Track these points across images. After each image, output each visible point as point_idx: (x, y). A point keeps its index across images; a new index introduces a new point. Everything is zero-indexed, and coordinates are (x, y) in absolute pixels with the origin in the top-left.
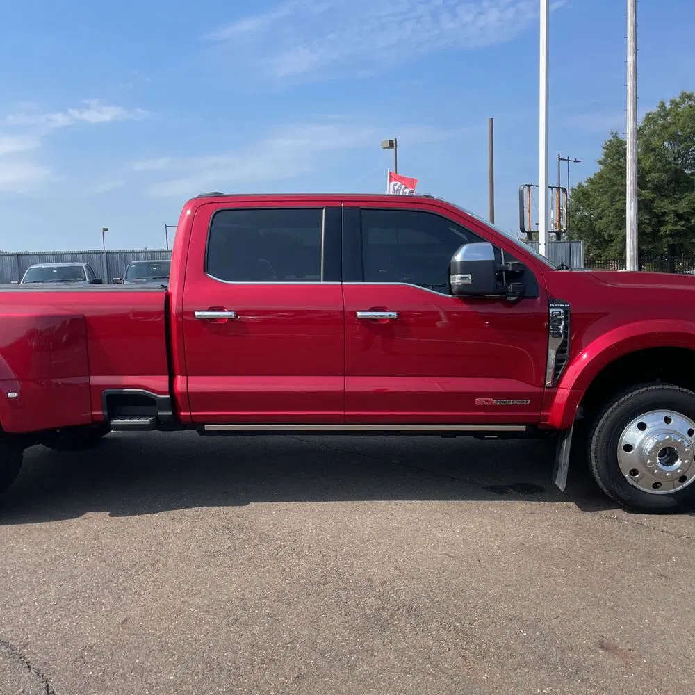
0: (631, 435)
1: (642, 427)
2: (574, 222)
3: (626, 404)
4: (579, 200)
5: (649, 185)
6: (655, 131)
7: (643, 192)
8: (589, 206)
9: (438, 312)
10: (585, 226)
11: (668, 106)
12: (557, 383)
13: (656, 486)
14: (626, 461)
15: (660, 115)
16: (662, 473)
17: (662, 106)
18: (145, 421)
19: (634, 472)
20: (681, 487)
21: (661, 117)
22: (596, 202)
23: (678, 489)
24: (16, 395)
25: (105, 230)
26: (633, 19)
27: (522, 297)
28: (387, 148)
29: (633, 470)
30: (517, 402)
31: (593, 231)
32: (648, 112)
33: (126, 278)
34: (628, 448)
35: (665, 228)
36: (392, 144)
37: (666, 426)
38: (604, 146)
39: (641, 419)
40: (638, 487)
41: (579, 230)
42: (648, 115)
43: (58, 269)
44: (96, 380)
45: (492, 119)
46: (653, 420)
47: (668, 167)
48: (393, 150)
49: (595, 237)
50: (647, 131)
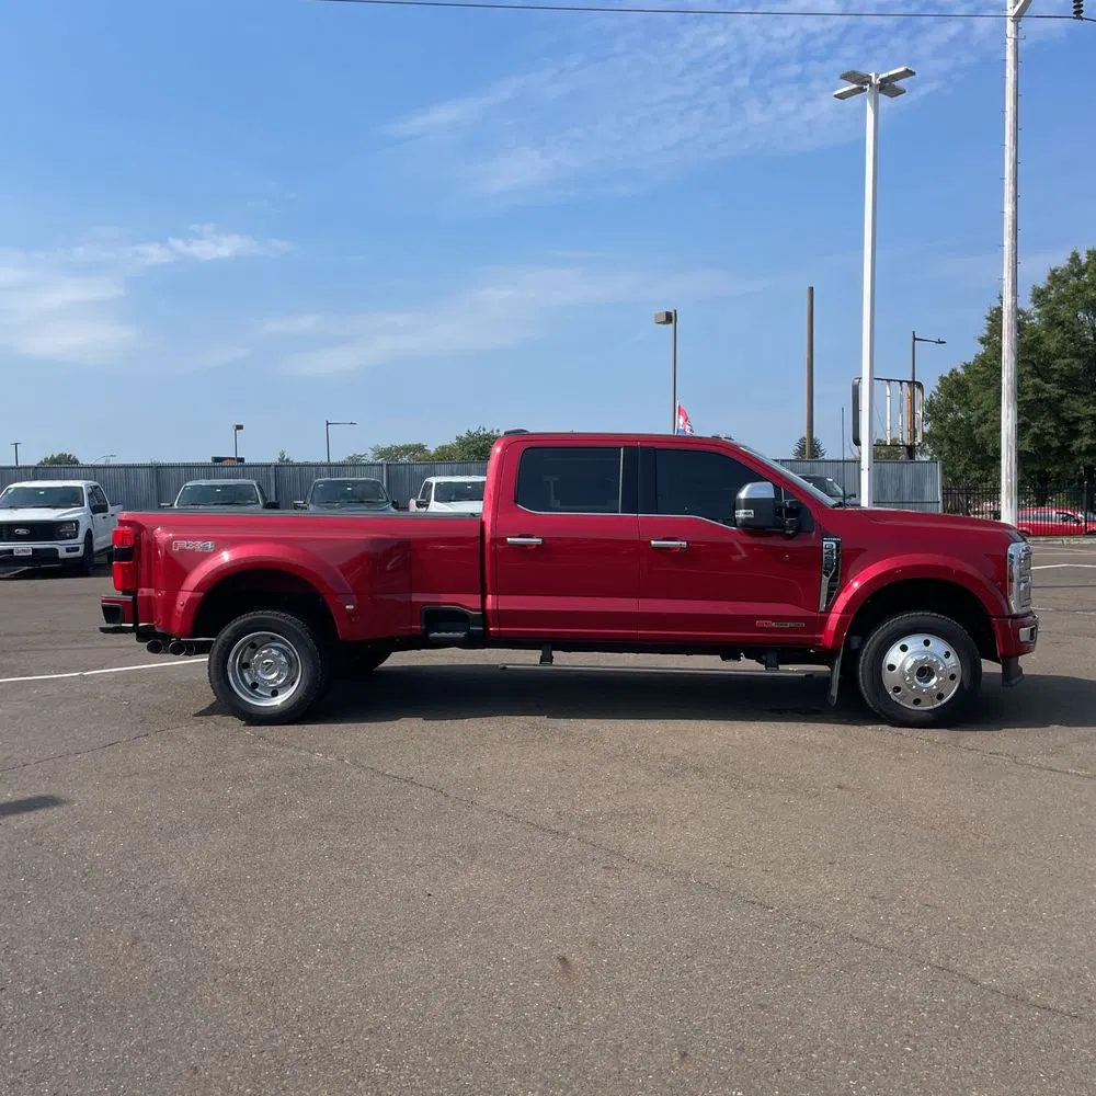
0: (895, 656)
1: (904, 648)
2: (943, 428)
3: (890, 628)
4: (951, 395)
5: (1056, 376)
6: (1064, 296)
7: (1048, 386)
8: (967, 404)
9: (731, 545)
10: (960, 434)
11: (1084, 259)
12: (829, 610)
13: (917, 702)
14: (889, 679)
15: (1072, 272)
16: (919, 689)
17: (1075, 258)
18: (460, 635)
19: (897, 689)
20: (939, 704)
21: (1075, 275)
22: (977, 399)
23: (936, 706)
24: (352, 607)
25: (239, 427)
26: (1013, 154)
27: (798, 530)
28: (663, 323)
29: (896, 688)
30: (793, 625)
31: (973, 441)
32: (1053, 268)
33: (312, 502)
34: (892, 667)
35: (1080, 441)
36: (669, 318)
37: (925, 648)
38: (988, 315)
39: (903, 642)
40: (901, 703)
41: (951, 440)
42: (1053, 272)
43: (224, 487)
44: (416, 598)
45: (812, 288)
46: (914, 643)
47: (1083, 350)
48: (671, 326)
49: (976, 452)
50: (1052, 295)
